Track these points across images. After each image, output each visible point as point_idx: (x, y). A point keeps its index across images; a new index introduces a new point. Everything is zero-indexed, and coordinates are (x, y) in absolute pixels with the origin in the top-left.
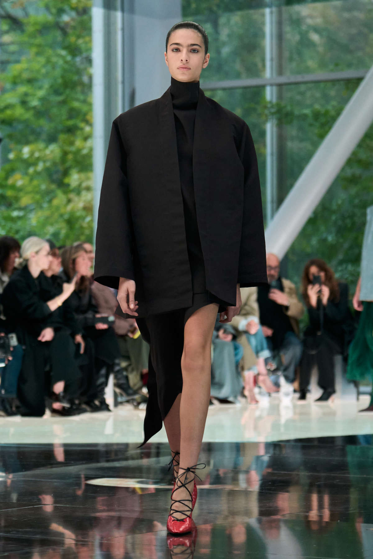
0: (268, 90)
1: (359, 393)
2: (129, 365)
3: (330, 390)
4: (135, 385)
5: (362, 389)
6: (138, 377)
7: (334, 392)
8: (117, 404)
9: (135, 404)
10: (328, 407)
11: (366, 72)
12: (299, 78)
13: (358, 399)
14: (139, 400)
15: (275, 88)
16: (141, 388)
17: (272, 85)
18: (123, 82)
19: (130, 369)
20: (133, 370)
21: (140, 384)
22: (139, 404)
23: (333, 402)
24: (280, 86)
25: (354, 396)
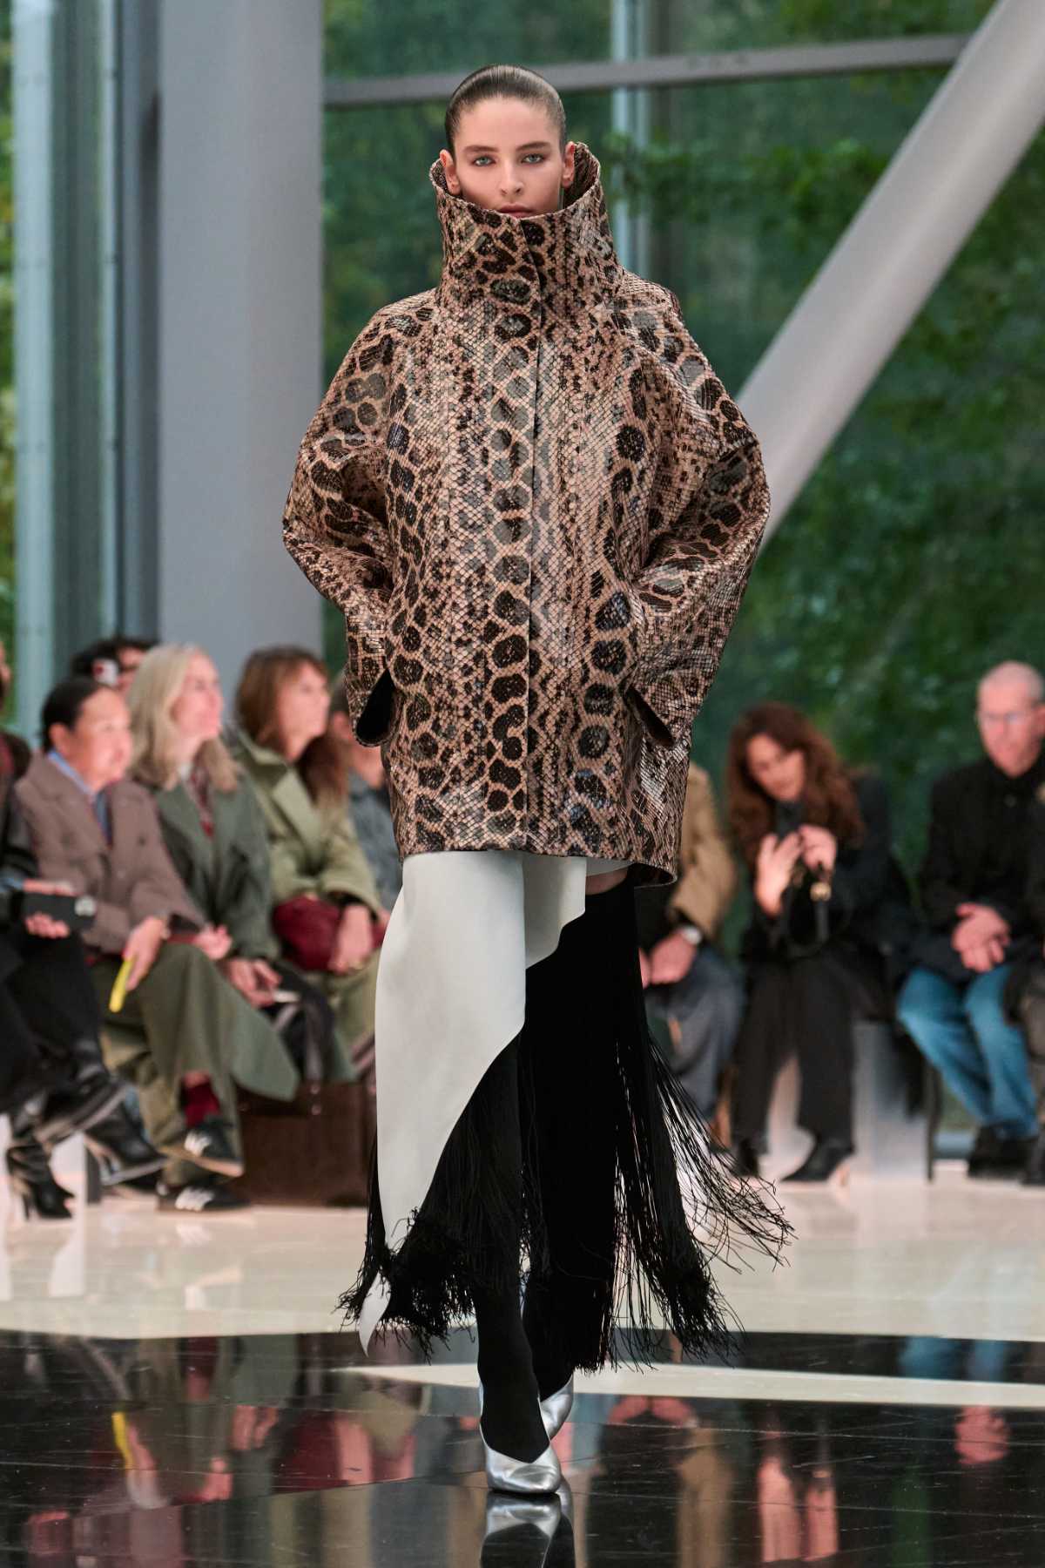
0: (621, 100)
1: (935, 1155)
2: (142, 1057)
3: (835, 1143)
4: (159, 1127)
5: (946, 1139)
6: (173, 1101)
7: (849, 1149)
8: (96, 1192)
9: (162, 1190)
10: (829, 1202)
11: (962, 46)
12: (728, 65)
13: (930, 1175)
14: (175, 1179)
15: (642, 97)
16: (179, 1138)
17: (632, 88)
18: (118, 75)
19: (143, 1072)
20: (153, 1075)
21: (177, 1123)
22: (175, 1191)
23: (844, 1183)
24: (661, 91)
25: (920, 1166)
